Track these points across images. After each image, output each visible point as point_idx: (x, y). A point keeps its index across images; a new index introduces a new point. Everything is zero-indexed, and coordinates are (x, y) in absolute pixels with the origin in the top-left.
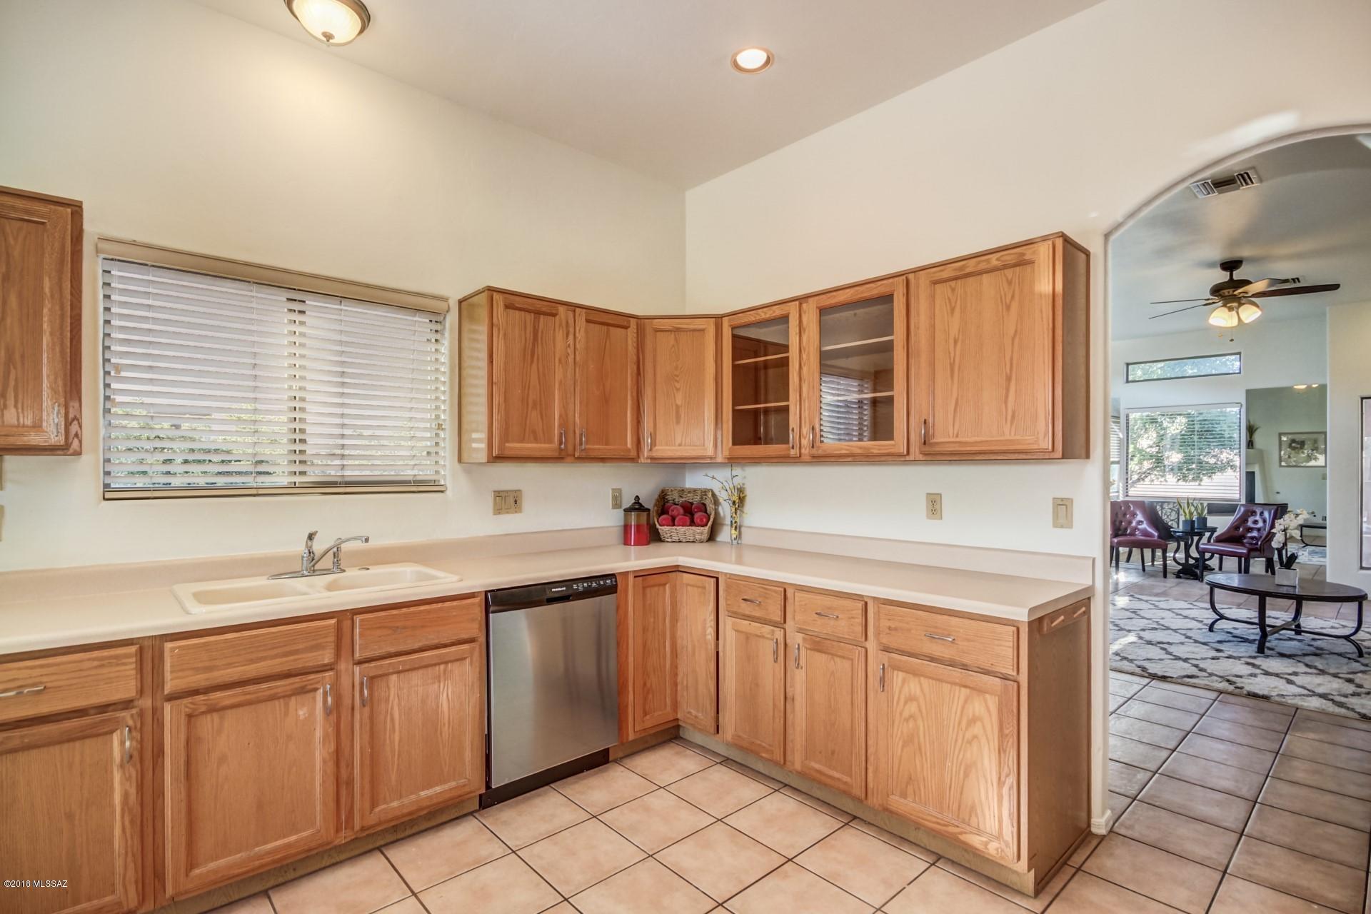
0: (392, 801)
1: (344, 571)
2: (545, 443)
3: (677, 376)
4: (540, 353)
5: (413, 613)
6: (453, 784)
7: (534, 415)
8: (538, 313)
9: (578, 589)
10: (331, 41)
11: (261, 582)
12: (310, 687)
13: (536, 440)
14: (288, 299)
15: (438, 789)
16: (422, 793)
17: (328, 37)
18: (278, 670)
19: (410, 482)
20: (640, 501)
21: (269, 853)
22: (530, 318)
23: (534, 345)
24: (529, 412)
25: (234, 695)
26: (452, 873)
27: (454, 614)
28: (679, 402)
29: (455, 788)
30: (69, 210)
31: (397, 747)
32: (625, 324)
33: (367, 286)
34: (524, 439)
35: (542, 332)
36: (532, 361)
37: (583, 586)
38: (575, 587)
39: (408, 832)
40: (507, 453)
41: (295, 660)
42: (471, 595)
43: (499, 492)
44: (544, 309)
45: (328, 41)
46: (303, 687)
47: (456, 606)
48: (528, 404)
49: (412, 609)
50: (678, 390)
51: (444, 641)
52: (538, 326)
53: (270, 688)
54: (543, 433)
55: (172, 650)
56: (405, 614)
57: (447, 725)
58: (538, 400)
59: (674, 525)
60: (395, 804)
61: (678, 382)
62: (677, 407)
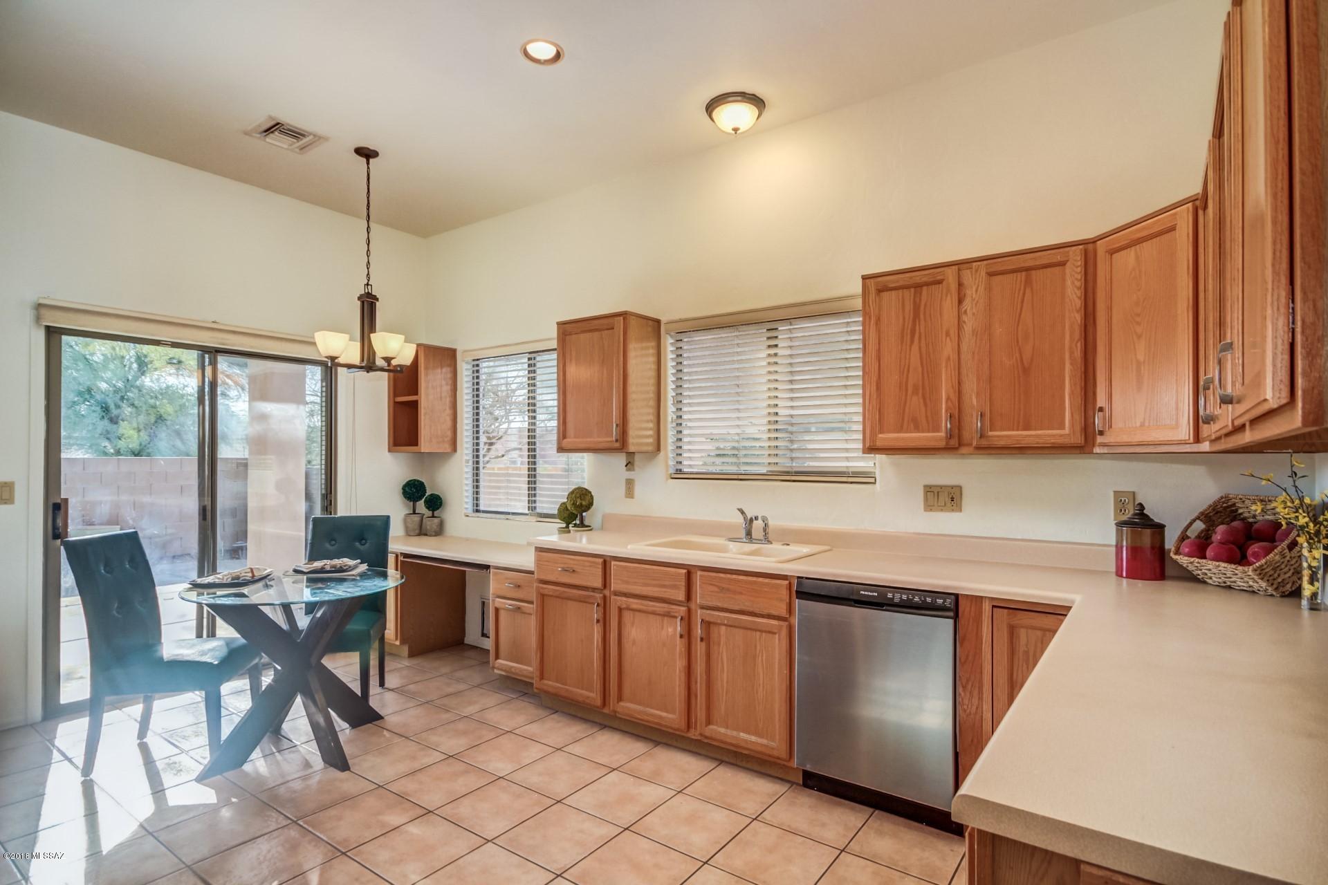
0: (721, 727)
1: (771, 543)
2: (929, 432)
3: (1138, 315)
4: (922, 331)
5: (734, 580)
6: (764, 741)
7: (915, 402)
8: (918, 287)
9: (893, 599)
10: (738, 132)
11: (721, 541)
12: (673, 614)
13: (917, 429)
14: (768, 330)
15: (753, 738)
16: (742, 734)
17: (736, 130)
18: (656, 595)
19: (844, 473)
20: (1145, 512)
21: (652, 715)
22: (909, 295)
23: (914, 321)
24: (908, 397)
25: (637, 603)
26: (710, 799)
27: (766, 589)
28: (1141, 357)
29: (765, 745)
30: (622, 318)
31: (725, 685)
32: (1059, 258)
33: (804, 304)
34: (902, 427)
35: (925, 305)
36: (912, 342)
37: (901, 598)
38: (890, 595)
39: (744, 764)
40: (879, 444)
41: (665, 592)
42: (784, 577)
43: (930, 487)
44: (925, 279)
45: (736, 133)
46: (669, 612)
47: (767, 583)
48: (907, 390)
49: (734, 576)
50: (1139, 337)
51: (757, 611)
52: (920, 300)
53: (653, 606)
54: (927, 420)
55: (614, 565)
56: (729, 579)
57: (761, 686)
58: (921, 383)
59: (1204, 557)
60: (722, 730)
61: (1139, 324)
62: (1139, 363)
